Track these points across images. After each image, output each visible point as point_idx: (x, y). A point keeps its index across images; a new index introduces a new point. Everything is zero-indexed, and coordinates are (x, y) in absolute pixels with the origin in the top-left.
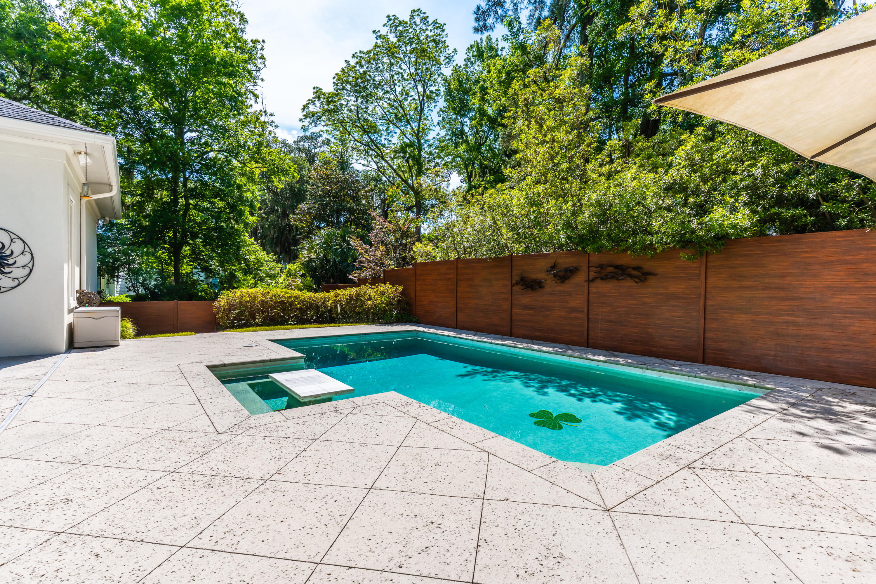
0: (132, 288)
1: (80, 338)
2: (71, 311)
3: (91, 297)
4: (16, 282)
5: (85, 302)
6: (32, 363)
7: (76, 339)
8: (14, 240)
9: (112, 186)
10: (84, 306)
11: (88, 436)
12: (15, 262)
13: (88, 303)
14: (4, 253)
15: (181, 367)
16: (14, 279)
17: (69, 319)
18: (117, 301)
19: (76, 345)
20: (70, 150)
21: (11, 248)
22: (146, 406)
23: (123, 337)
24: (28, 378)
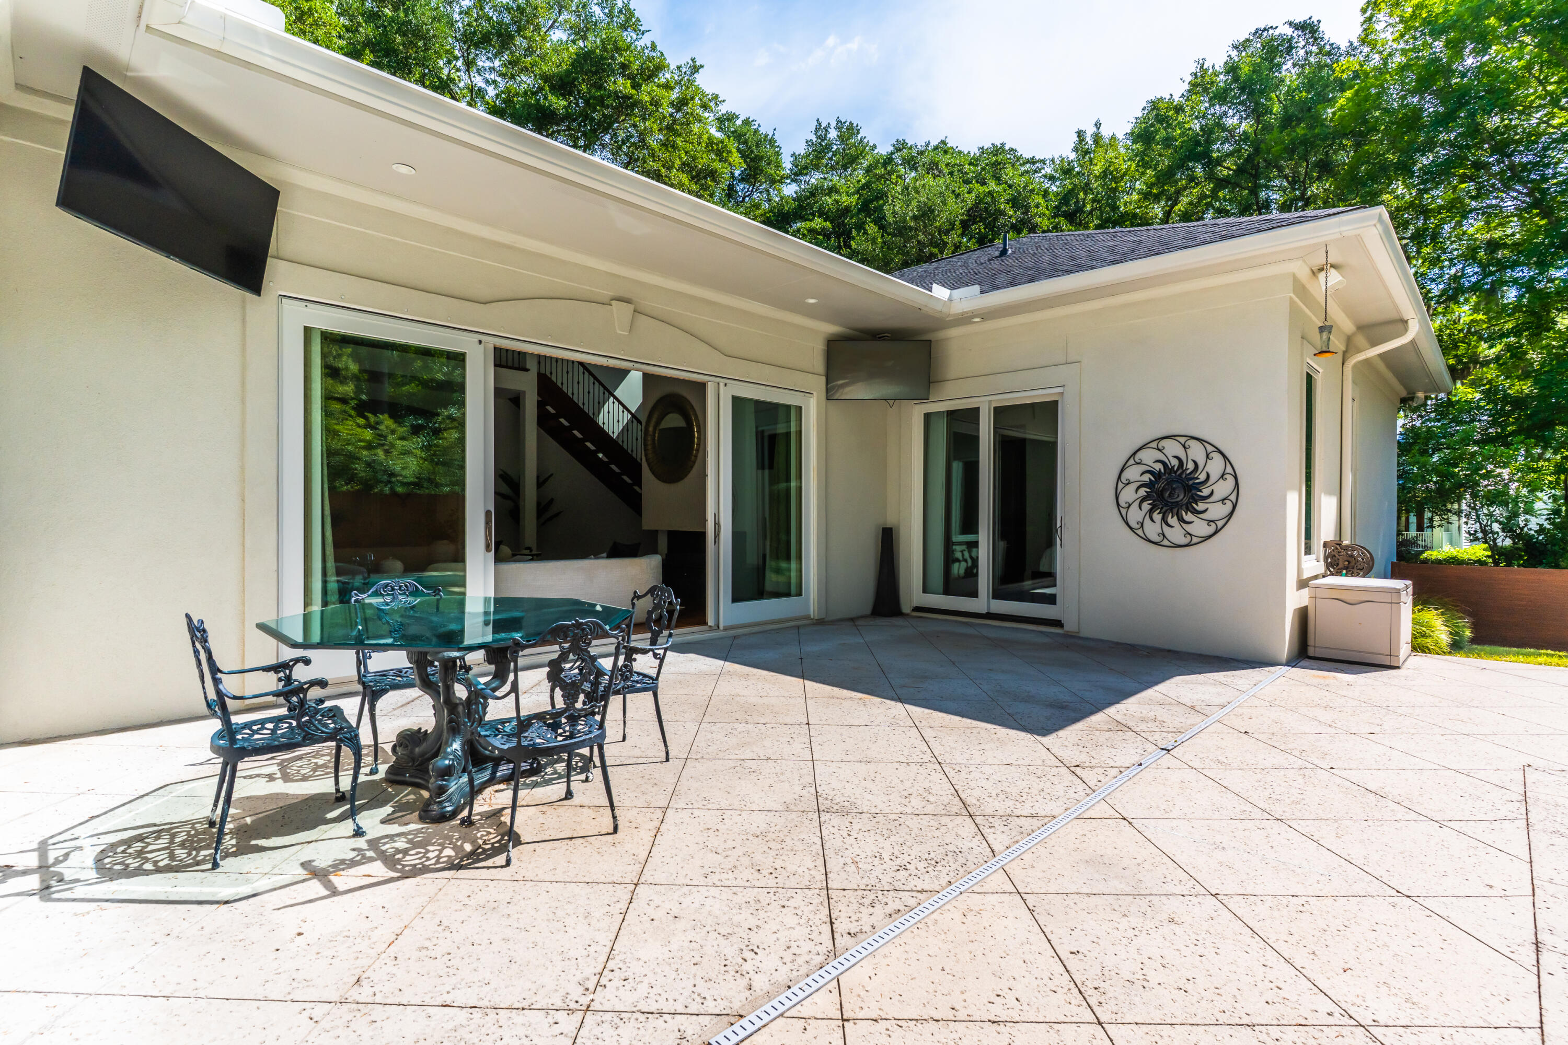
0: (1480, 535)
1: (1319, 640)
2: (1303, 584)
3: (1352, 556)
4: (1212, 529)
5: (1341, 566)
6: (1220, 676)
7: (1311, 642)
8: (1210, 456)
9: (1406, 322)
10: (1338, 573)
11: (1172, 921)
12: (1212, 493)
13: (1346, 568)
14: (1197, 478)
15: (1531, 776)
16: (1210, 522)
17: (1295, 599)
18: (1466, 557)
19: (1311, 652)
20: (1303, 272)
21: (1207, 469)
22: (1358, 889)
23: (1418, 648)
24: (1193, 707)
